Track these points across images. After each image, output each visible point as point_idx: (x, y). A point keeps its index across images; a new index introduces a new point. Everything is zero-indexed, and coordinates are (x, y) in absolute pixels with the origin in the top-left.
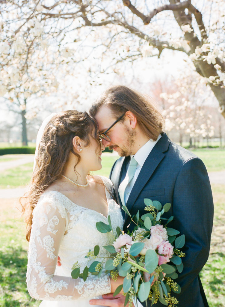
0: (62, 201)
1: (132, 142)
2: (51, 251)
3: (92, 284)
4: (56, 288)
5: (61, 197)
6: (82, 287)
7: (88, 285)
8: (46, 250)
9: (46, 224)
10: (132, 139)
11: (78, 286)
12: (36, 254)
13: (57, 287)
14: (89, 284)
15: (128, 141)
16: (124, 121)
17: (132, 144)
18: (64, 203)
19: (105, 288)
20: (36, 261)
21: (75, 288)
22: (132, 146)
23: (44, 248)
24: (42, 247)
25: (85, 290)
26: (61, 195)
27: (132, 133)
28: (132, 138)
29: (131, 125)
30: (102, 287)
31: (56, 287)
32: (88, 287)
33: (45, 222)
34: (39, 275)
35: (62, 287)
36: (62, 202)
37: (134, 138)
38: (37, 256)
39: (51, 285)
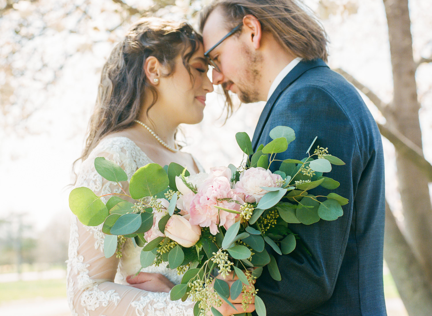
0: (134, 155)
1: (255, 74)
2: (102, 238)
3: (163, 301)
4: (98, 302)
5: (134, 149)
6: (144, 305)
7: (156, 303)
8: (93, 235)
9: (98, 190)
10: (256, 68)
11: (137, 303)
12: (77, 242)
13: (99, 300)
14: (158, 301)
15: (247, 72)
16: (240, 34)
17: (255, 79)
18: (137, 160)
19: (185, 311)
20: (76, 254)
21: (131, 305)
22: (257, 82)
23: (91, 233)
24: (88, 230)
25: (149, 311)
26: (135, 146)
27: (254, 57)
28: (255, 66)
29: (254, 43)
30: (181, 307)
31: (97, 299)
32: (155, 306)
33: (96, 188)
34: (78, 277)
35: (109, 302)
36: (133, 157)
37: (258, 67)
38: (78, 245)
39: (90, 295)
